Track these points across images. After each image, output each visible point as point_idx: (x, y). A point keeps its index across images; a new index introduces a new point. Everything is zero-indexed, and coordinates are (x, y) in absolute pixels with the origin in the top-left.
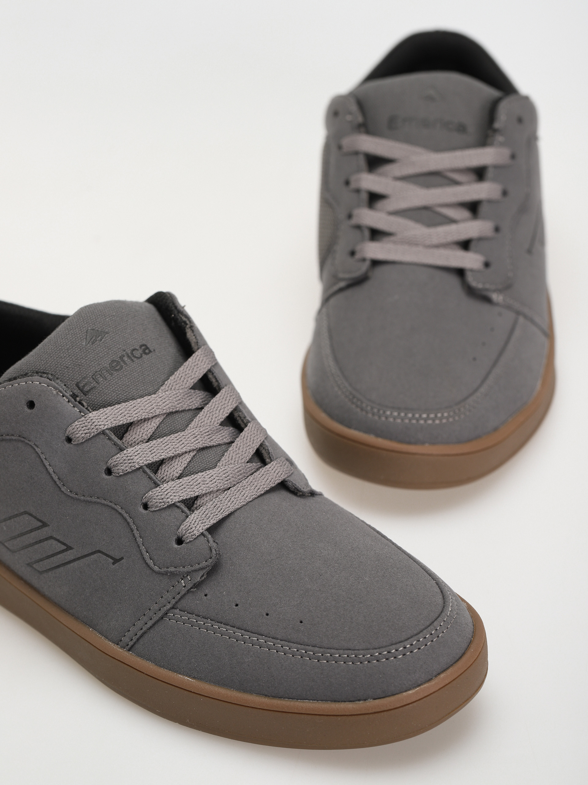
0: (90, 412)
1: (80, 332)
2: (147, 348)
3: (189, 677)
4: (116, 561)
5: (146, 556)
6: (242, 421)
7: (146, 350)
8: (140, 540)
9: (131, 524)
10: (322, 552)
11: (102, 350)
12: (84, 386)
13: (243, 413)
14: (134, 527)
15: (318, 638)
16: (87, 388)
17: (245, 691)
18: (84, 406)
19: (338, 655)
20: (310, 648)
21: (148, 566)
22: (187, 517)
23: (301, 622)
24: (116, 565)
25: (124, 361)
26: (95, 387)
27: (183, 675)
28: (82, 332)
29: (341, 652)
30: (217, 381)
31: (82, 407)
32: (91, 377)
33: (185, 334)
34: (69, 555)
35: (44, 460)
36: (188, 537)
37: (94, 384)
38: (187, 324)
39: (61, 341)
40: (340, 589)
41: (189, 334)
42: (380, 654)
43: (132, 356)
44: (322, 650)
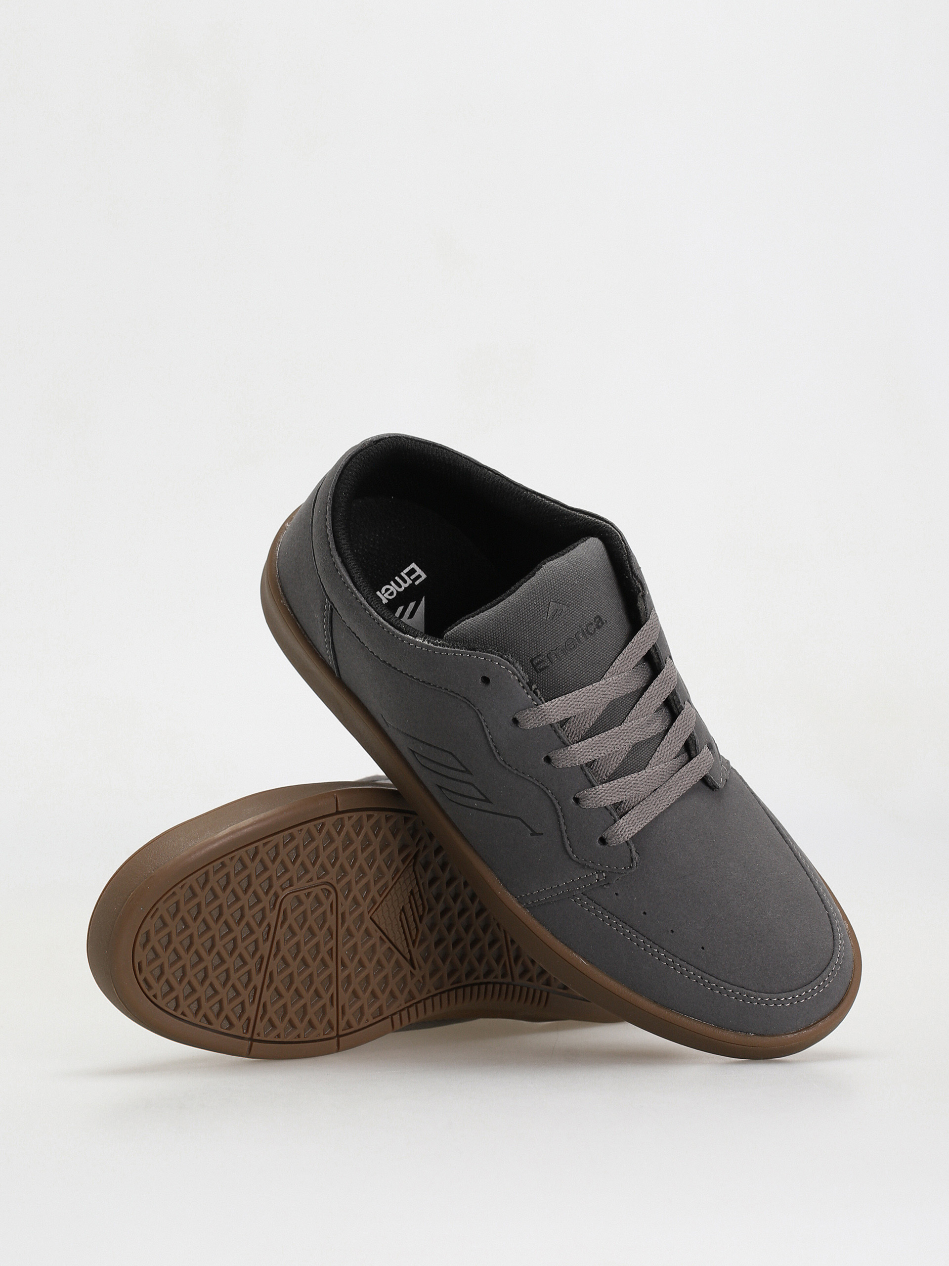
0: (543, 703)
1: (543, 604)
2: (601, 619)
3: (584, 959)
4: (534, 833)
5: (567, 843)
6: (676, 705)
7: (599, 622)
8: (564, 828)
9: (559, 811)
10: (732, 875)
11: (561, 626)
12: (538, 664)
13: (677, 697)
14: (561, 814)
15: (716, 969)
16: (541, 666)
17: (635, 991)
18: (537, 696)
19: (731, 991)
20: (708, 976)
21: (566, 851)
22: (615, 821)
23: (703, 948)
24: (534, 837)
25: (579, 639)
26: (548, 666)
27: (579, 954)
28: (544, 604)
29: (736, 988)
30: (659, 658)
31: (535, 696)
32: (546, 655)
33: (636, 601)
34: (485, 806)
35: (485, 727)
36: (613, 842)
37: (547, 663)
38: (640, 591)
39: (524, 611)
40: (744, 923)
41: (640, 603)
42: (770, 999)
43: (587, 633)
44: (718, 981)
